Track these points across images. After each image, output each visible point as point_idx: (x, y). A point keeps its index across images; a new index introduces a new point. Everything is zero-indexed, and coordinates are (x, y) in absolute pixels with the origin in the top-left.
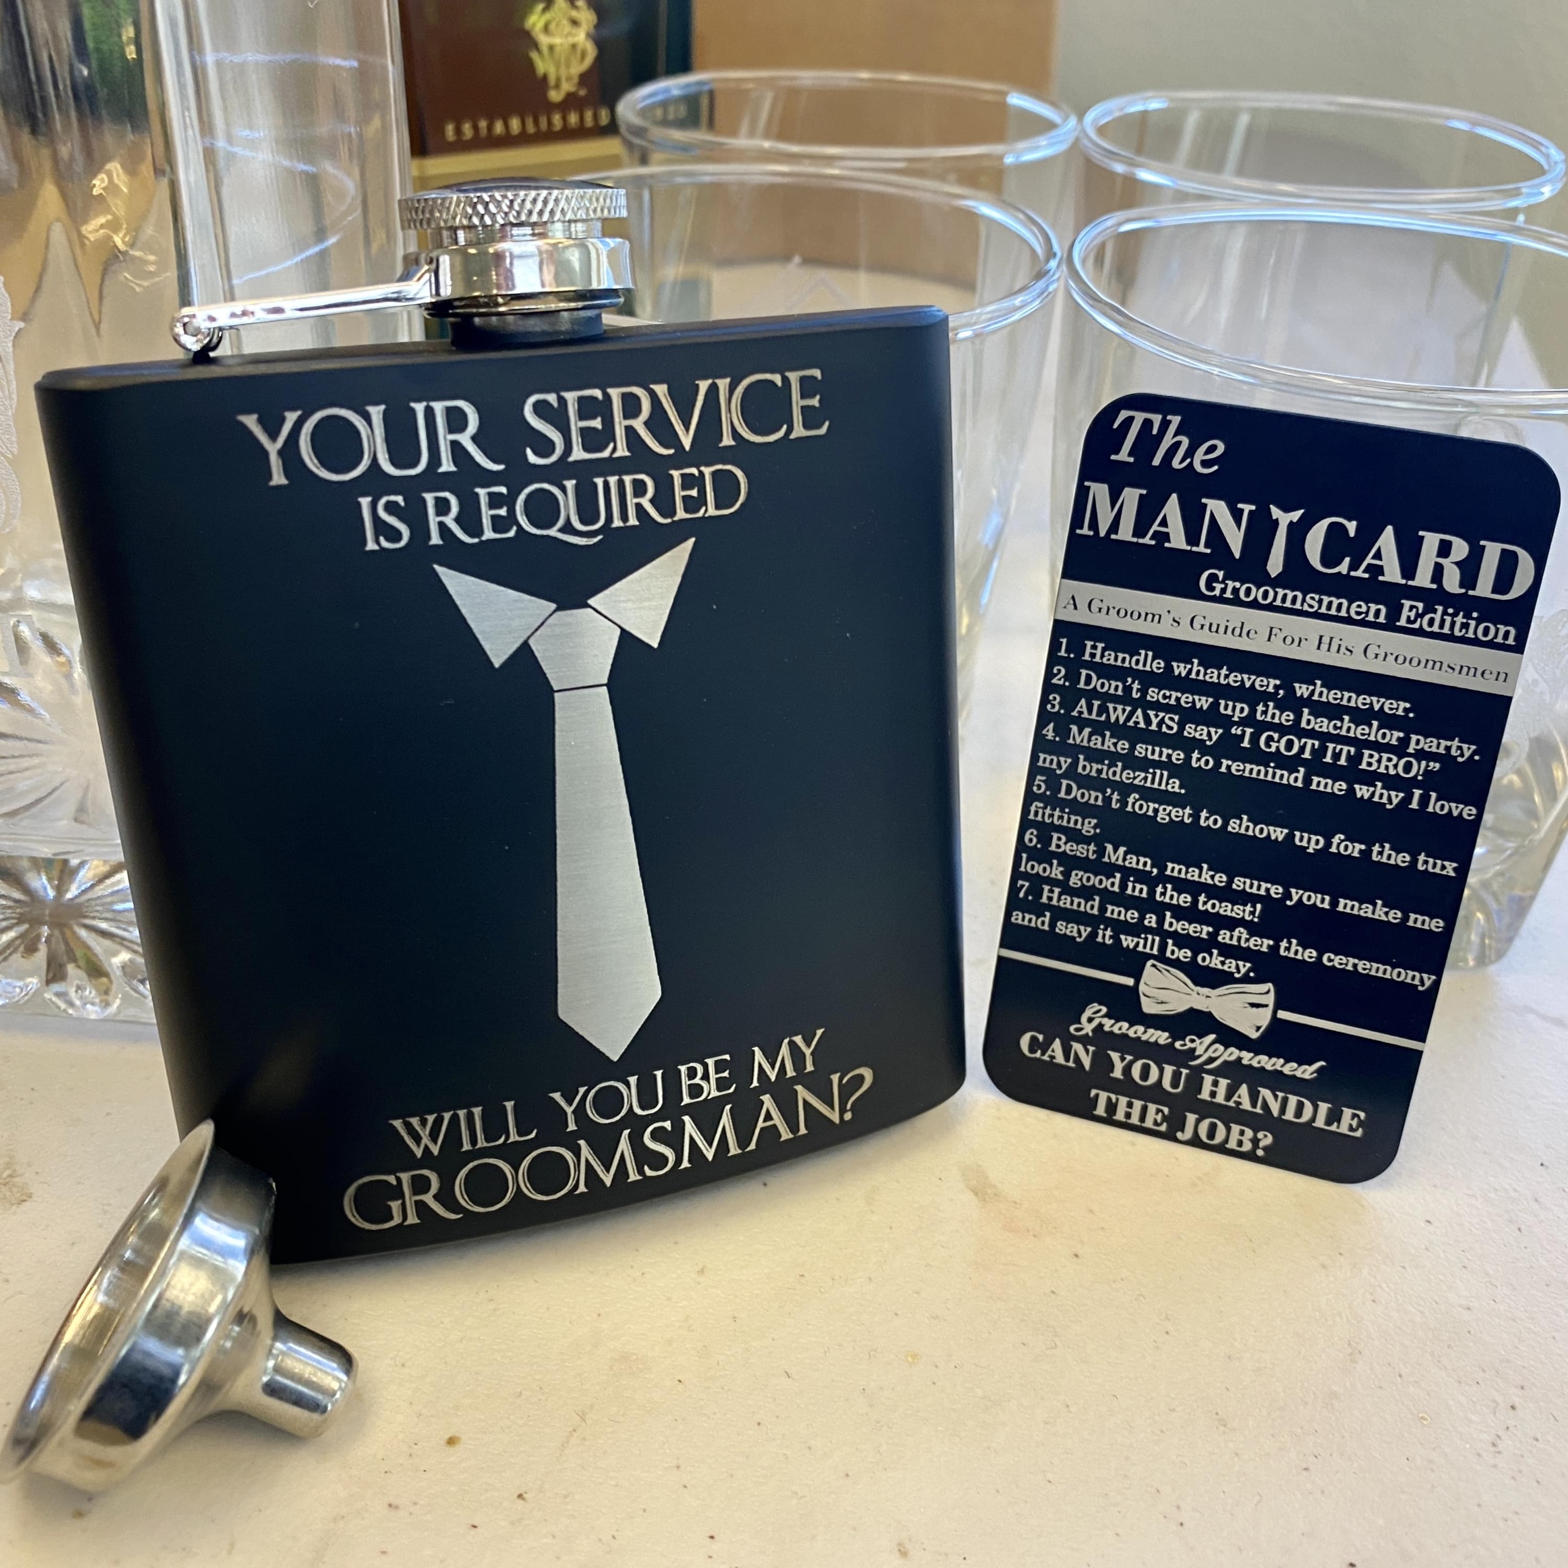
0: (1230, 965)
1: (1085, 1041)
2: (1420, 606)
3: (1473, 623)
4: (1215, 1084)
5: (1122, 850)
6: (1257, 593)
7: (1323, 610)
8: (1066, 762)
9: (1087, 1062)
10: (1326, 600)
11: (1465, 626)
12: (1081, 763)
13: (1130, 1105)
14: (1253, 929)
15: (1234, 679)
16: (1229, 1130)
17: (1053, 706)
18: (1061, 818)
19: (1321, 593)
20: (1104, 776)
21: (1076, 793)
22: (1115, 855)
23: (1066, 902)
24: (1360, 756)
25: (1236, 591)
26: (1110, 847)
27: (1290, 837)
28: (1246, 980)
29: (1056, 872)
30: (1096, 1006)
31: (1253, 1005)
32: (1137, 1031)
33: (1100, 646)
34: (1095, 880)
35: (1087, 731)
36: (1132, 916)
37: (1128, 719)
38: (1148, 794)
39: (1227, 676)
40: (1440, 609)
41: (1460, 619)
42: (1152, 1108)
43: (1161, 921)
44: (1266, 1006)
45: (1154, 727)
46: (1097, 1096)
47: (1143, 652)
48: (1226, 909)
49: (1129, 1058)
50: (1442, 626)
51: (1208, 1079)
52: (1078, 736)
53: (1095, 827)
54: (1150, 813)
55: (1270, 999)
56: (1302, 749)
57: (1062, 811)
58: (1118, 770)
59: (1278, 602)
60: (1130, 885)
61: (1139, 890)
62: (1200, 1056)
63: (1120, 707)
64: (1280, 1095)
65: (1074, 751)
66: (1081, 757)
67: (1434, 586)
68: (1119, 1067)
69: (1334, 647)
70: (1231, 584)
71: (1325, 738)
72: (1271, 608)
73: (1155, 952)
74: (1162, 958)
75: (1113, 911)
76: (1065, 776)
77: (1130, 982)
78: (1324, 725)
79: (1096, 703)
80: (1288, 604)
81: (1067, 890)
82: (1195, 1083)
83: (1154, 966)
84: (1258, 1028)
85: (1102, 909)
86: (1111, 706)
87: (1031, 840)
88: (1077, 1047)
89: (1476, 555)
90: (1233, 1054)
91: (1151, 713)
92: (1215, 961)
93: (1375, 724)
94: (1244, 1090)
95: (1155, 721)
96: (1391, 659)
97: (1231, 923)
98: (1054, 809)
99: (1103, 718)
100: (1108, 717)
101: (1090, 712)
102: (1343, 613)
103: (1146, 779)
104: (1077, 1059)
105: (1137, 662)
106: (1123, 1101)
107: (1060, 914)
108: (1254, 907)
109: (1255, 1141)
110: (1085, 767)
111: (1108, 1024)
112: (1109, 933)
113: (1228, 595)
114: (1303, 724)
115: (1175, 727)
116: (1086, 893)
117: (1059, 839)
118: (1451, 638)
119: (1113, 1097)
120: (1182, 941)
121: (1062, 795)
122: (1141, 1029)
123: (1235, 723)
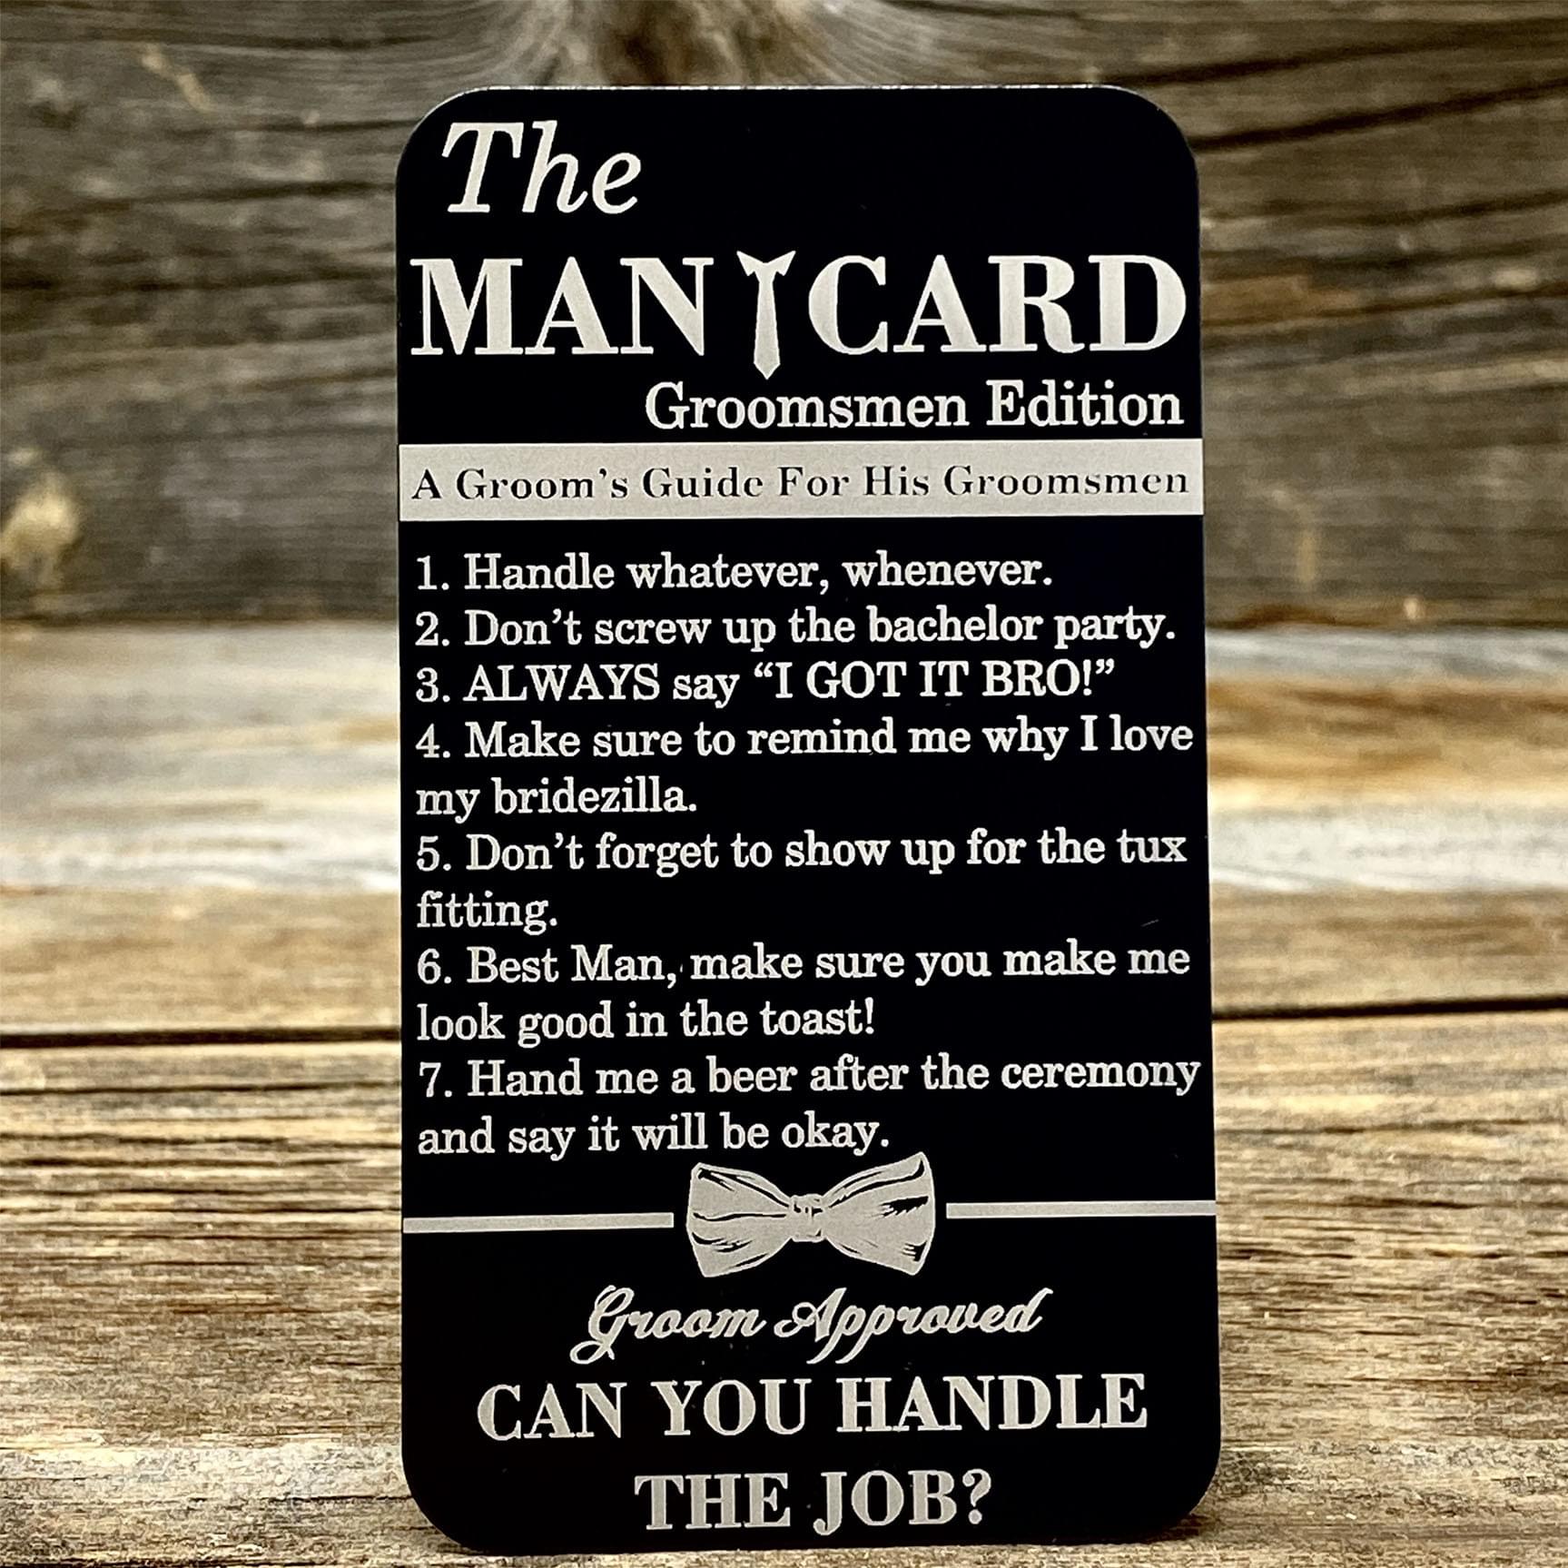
0: (843, 1135)
1: (602, 1373)
2: (1019, 384)
3: (1109, 399)
4: (864, 1392)
5: (604, 949)
6: (746, 413)
7: (863, 422)
8: (469, 798)
9: (613, 1418)
10: (864, 402)
11: (1097, 407)
12: (499, 793)
13: (713, 1489)
14: (870, 1052)
15: (740, 576)
16: (907, 1484)
17: (428, 692)
18: (479, 912)
19: (851, 393)
20: (545, 809)
21: (499, 855)
22: (593, 964)
23: (520, 1085)
24: (979, 673)
25: (710, 414)
26: (581, 950)
27: (895, 853)
28: (877, 1157)
29: (488, 1027)
30: (611, 1292)
31: (900, 1206)
32: (700, 1323)
33: (493, 558)
34: (565, 1026)
35: (498, 726)
36: (645, 1081)
37: (569, 688)
38: (633, 828)
39: (726, 573)
40: (1051, 384)
41: (1086, 397)
42: (756, 1481)
43: (701, 1078)
44: (924, 1200)
45: (617, 695)
46: (647, 1486)
47: (571, 556)
48: (814, 1023)
49: (693, 1385)
50: (1060, 414)
51: (849, 1386)
52: (485, 742)
53: (545, 918)
54: (642, 864)
55: (926, 1186)
56: (881, 682)
57: (480, 898)
58: (570, 792)
59: (786, 423)
60: (632, 1017)
61: (647, 1024)
62: (825, 1340)
63: (549, 669)
64: (986, 1380)
65: (479, 772)
66: (497, 781)
67: (1033, 347)
68: (677, 1410)
69: (895, 485)
70: (699, 404)
71: (913, 652)
72: (775, 434)
73: (702, 1145)
74: (717, 1154)
75: (611, 1081)
76: (473, 826)
77: (665, 1220)
78: (907, 630)
79: (506, 669)
80: (802, 422)
81: (518, 1060)
82: (825, 1402)
83: (705, 1174)
84: (919, 1250)
85: (589, 1081)
86: (533, 669)
87: (429, 973)
88: (591, 1391)
89: (1087, 282)
90: (882, 1318)
91: (608, 669)
92: (812, 1134)
93: (992, 609)
94: (918, 1390)
95: (618, 683)
96: (991, 487)
97: (827, 1049)
98: (462, 899)
99: (523, 697)
100: (532, 693)
101: (498, 692)
102: (897, 422)
103: (622, 797)
104: (596, 1420)
105: (565, 578)
106: (699, 1482)
107: (513, 1113)
108: (861, 1005)
109: (960, 1494)
110: (510, 800)
111: (639, 1320)
112: (609, 1128)
113: (699, 423)
114: (874, 636)
115: (656, 686)
116: (552, 1055)
117: (484, 956)
118: (1080, 432)
119: (678, 1480)
120: (748, 1107)
121: (474, 865)
122: (705, 1315)
123: (758, 657)
